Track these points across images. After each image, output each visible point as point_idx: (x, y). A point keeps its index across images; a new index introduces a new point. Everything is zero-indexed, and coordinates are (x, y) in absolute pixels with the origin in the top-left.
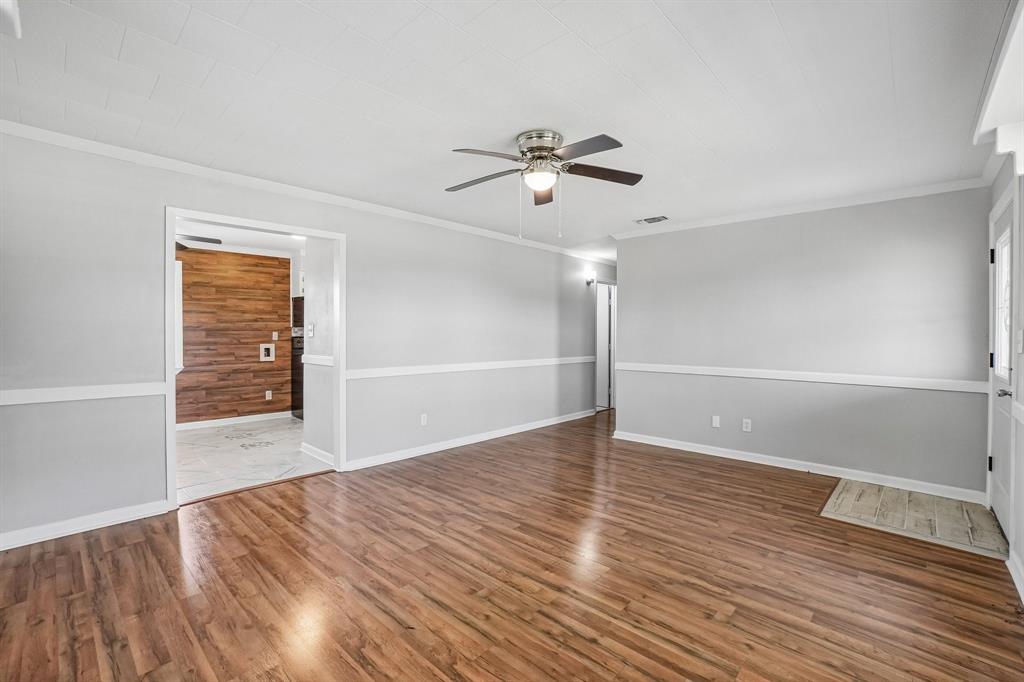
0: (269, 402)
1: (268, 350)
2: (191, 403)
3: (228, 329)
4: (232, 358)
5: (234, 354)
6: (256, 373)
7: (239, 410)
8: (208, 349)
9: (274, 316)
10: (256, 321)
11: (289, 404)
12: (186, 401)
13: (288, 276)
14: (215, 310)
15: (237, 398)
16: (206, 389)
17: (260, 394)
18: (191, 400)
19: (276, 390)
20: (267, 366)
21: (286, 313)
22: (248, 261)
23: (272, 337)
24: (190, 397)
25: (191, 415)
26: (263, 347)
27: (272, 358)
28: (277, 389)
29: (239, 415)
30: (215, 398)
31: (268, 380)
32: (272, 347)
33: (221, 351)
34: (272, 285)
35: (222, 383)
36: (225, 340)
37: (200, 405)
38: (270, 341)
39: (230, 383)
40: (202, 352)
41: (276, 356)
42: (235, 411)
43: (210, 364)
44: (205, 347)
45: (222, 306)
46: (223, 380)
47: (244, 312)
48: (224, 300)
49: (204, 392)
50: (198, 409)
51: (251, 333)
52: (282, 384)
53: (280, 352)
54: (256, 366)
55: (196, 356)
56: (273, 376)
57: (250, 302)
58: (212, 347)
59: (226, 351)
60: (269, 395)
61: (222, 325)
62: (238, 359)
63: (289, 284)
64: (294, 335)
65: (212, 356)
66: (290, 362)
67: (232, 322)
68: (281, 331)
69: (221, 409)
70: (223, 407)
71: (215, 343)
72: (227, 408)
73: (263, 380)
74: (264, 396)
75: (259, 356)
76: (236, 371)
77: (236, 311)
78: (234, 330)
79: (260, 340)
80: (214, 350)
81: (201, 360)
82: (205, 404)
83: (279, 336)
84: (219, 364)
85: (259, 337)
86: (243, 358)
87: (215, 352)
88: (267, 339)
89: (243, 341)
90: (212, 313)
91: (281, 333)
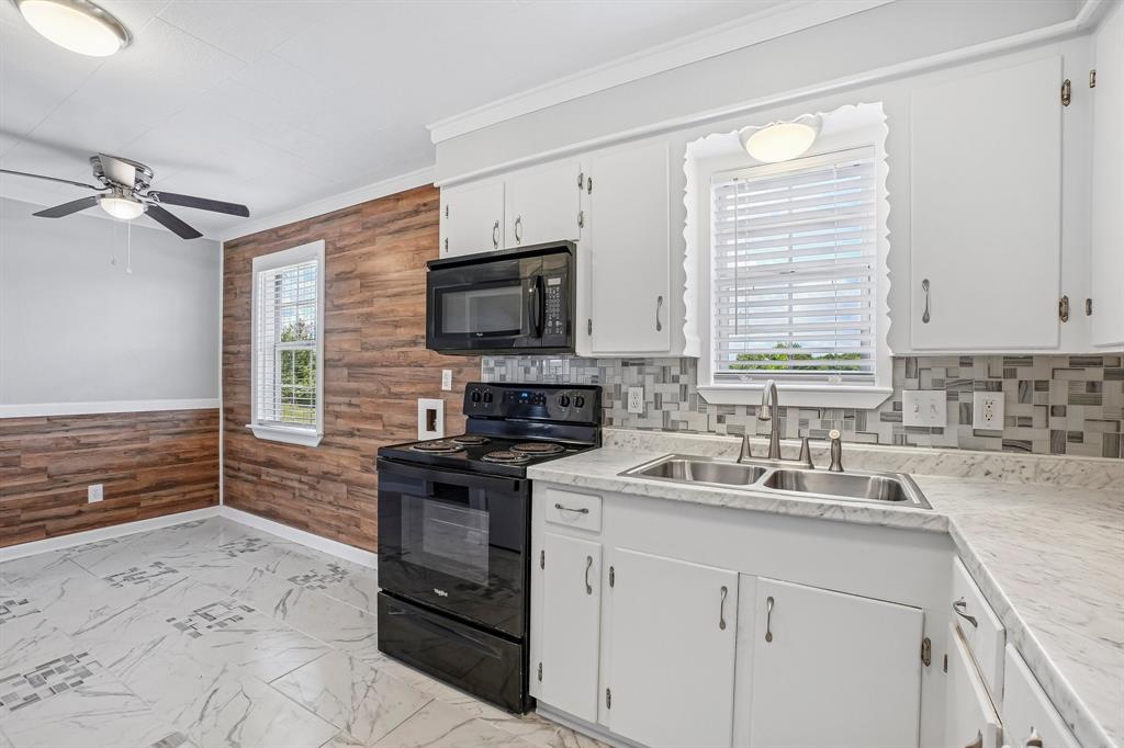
1: (432, 414)
2: (330, 503)
3: (372, 364)
5: (380, 417)
8: (350, 405)
10: (414, 342)
14: (359, 325)
22: (405, 206)
23: (439, 382)
26: (424, 404)
30: (357, 504)
32: (439, 407)
35: (366, 476)
36: (369, 386)
37: (341, 512)
38: (437, 393)
40: (344, 408)
43: (352, 434)
44: (347, 400)
45: (369, 316)
46: (367, 470)
47: (397, 325)
48: (369, 302)
50: (337, 517)
51: (407, 371)
55: (337, 415)
58: (354, 401)
59: (369, 410)
61: (367, 355)
62: (388, 431)
64: (485, 378)
65: (353, 417)
67: (380, 348)
68: (457, 368)
69: (364, 528)
70: (367, 527)
71: (357, 393)
75: (415, 427)
77: (385, 323)
78: (382, 366)
79: (419, 388)
80: (357, 406)
81: (342, 424)
82: (345, 512)
83: (454, 381)
84: (363, 437)
85: (421, 381)
86: (394, 429)
87: (357, 410)
88: (433, 386)
89: (395, 389)
90: (354, 331)
91: (459, 372)
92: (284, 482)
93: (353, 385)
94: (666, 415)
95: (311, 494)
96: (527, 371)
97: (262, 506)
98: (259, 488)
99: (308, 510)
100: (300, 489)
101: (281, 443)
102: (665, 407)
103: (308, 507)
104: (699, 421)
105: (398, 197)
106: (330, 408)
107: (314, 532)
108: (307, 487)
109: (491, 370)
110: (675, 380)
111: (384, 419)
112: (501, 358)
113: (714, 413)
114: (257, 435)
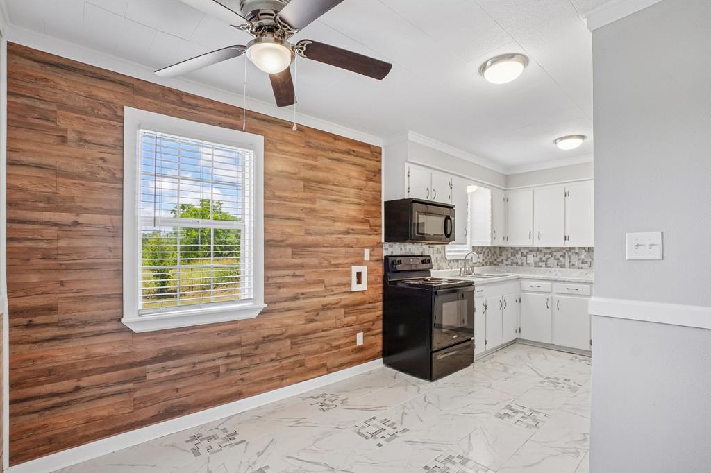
0: (361, 349)
1: (359, 275)
2: (272, 360)
3: (316, 245)
4: (320, 288)
5: (322, 282)
6: (349, 308)
7: (329, 365)
8: (294, 276)
9: (367, 227)
10: (347, 233)
11: (380, 348)
12: (266, 359)
13: (379, 171)
14: (303, 216)
15: (326, 347)
16: (291, 337)
17: (351, 338)
18: (273, 356)
19: (367, 331)
20: (359, 297)
21: (377, 222)
22: (340, 145)
23: (363, 256)
24: (272, 352)
25: (271, 379)
26: (355, 269)
27: (364, 286)
28: (369, 330)
29: (329, 371)
30: (301, 350)
31: (361, 316)
32: (364, 269)
33: (308, 278)
34: (364, 182)
35: (310, 326)
36: (314, 261)
37: (285, 362)
38: (361, 263)
39: (318, 324)
40: (287, 280)
41: (368, 284)
42: (325, 365)
43: (296, 298)
44: (291, 272)
45: (312, 211)
46: (311, 321)
47: (334, 220)
48: (313, 200)
49: (289, 342)
50: (282, 368)
51: (343, 250)
52: (373, 322)
53: (373, 279)
54: (347, 299)
55: (279, 286)
56: (363, 311)
57: (342, 206)
58: (298, 273)
59: (314, 277)
60: (360, 339)
61: (310, 239)
62: (329, 290)
63: (380, 182)
64: (385, 253)
65: (298, 286)
66: (381, 291)
67: (322, 234)
68: (373, 248)
69: (309, 364)
70: (311, 362)
71: (302, 266)
72: (315, 363)
73: (354, 318)
74: (355, 342)
75: (349, 284)
76: (326, 307)
77: (326, 218)
78: (324, 246)
79: (351, 260)
80: (301, 276)
81: (285, 292)
82: (290, 360)
83: (371, 255)
84: (307, 298)
85: (351, 256)
86: (334, 287)
87: (302, 279)
88: (359, 258)
89: (333, 262)
90: (299, 219)
91: (373, 250)
92: (198, 367)
93: (297, 261)
94: (439, 264)
95: (246, 362)
96: (401, 249)
97: (151, 411)
98: (137, 395)
99: (242, 379)
100: (227, 364)
101: (193, 328)
102: (439, 262)
103: (242, 376)
104: (445, 265)
105: (336, 138)
106: (271, 281)
107: (250, 395)
108: (239, 359)
109: (387, 249)
110: (440, 253)
111: (326, 282)
112: (391, 243)
113: (447, 262)
114: (137, 329)
